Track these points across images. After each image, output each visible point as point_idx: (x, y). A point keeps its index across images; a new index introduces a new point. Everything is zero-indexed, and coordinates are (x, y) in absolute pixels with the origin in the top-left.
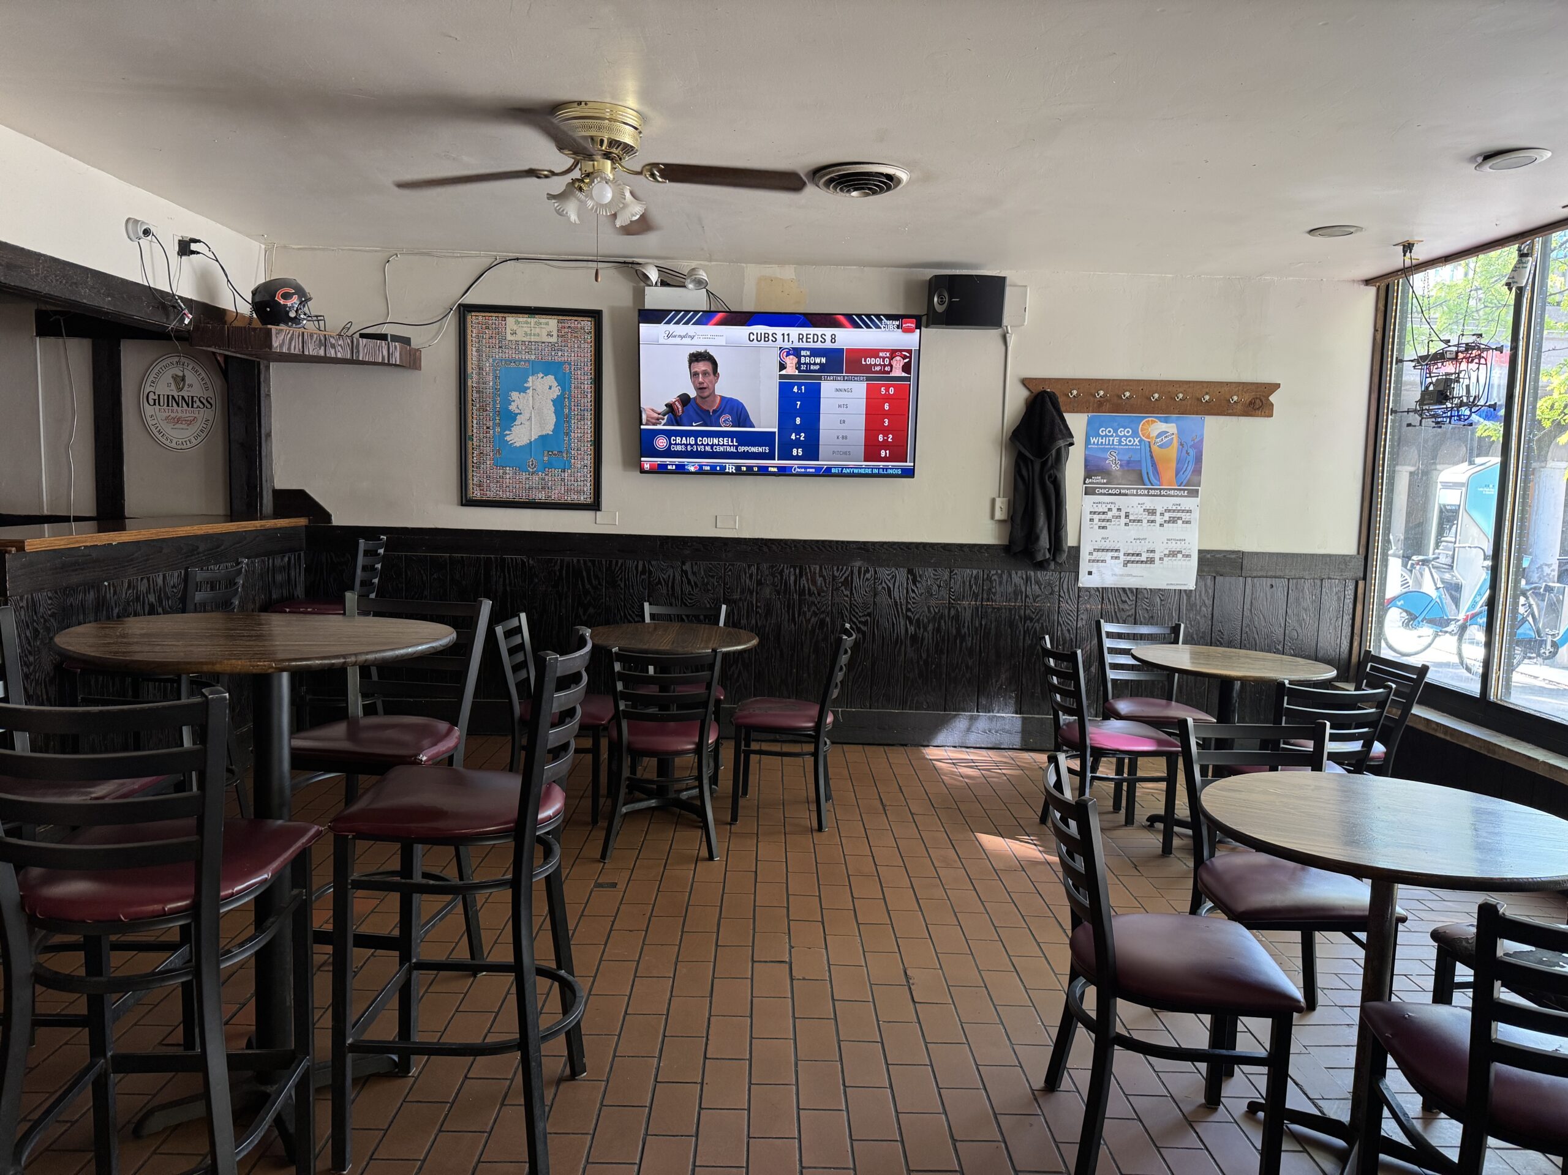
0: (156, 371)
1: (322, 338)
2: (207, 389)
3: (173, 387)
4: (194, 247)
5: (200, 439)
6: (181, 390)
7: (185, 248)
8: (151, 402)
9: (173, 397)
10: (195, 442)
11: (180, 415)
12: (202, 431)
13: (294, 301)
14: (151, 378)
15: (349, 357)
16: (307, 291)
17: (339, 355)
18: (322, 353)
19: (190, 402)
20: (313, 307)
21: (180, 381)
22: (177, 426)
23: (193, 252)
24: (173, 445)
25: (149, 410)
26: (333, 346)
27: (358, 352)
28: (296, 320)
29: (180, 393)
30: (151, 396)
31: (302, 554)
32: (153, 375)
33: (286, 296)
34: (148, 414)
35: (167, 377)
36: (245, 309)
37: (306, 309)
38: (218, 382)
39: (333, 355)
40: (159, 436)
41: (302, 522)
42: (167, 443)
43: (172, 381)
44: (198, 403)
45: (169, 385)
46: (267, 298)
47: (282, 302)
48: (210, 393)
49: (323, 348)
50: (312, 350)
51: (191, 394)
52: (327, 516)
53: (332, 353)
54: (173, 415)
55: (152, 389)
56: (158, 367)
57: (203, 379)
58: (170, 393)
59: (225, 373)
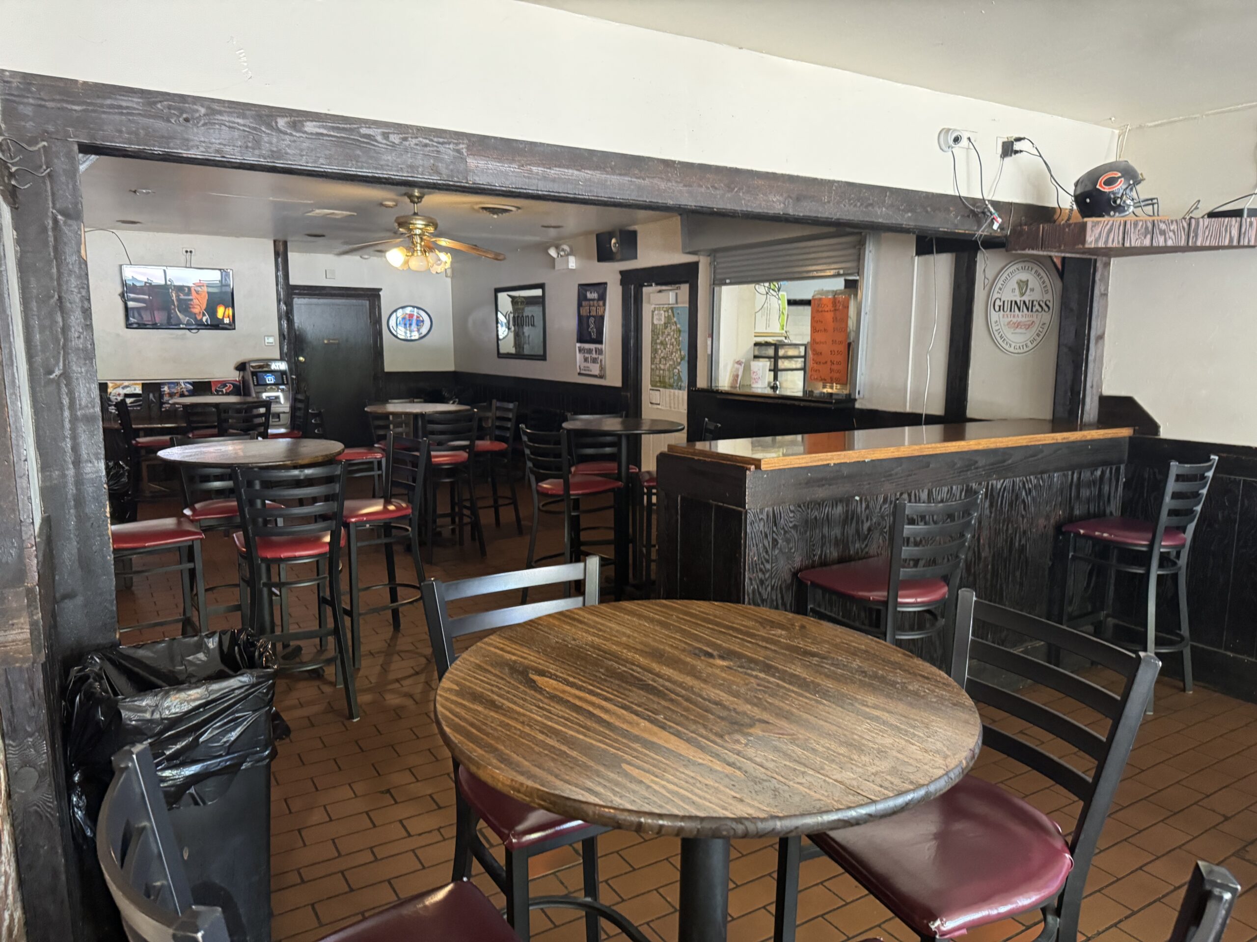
0: (1003, 278)
1: (1150, 226)
2: (1047, 292)
3: (1017, 292)
4: (1017, 146)
5: (1035, 343)
6: (1022, 295)
7: (1008, 149)
8: (997, 308)
9: (1016, 302)
10: (1031, 346)
11: (1020, 319)
12: (1038, 335)
13: (1119, 187)
14: (999, 285)
15: (1183, 243)
16: (1139, 172)
17: (1170, 243)
18: (1147, 242)
19: (1029, 307)
20: (1143, 191)
21: (1023, 285)
22: (1018, 330)
23: (1016, 152)
24: (1012, 349)
25: (994, 316)
26: (1163, 233)
27: (1196, 236)
28: (1120, 209)
29: (1024, 298)
30: (998, 303)
31: (1122, 467)
32: (1001, 282)
33: (1110, 182)
34: (993, 320)
35: (1013, 284)
36: (1067, 202)
37: (1134, 194)
38: (1059, 284)
39: (1162, 243)
40: (1001, 341)
41: (1125, 432)
42: (1007, 347)
43: (1016, 286)
44: (1037, 307)
45: (1013, 290)
46: (1089, 187)
47: (1106, 189)
48: (1049, 297)
49: (1149, 236)
50: (1134, 241)
51: (1031, 299)
52: (1154, 427)
53: (1160, 241)
54: (1014, 320)
55: (999, 296)
56: (1006, 275)
57: (1044, 282)
58: (1014, 299)
59: (1061, 274)
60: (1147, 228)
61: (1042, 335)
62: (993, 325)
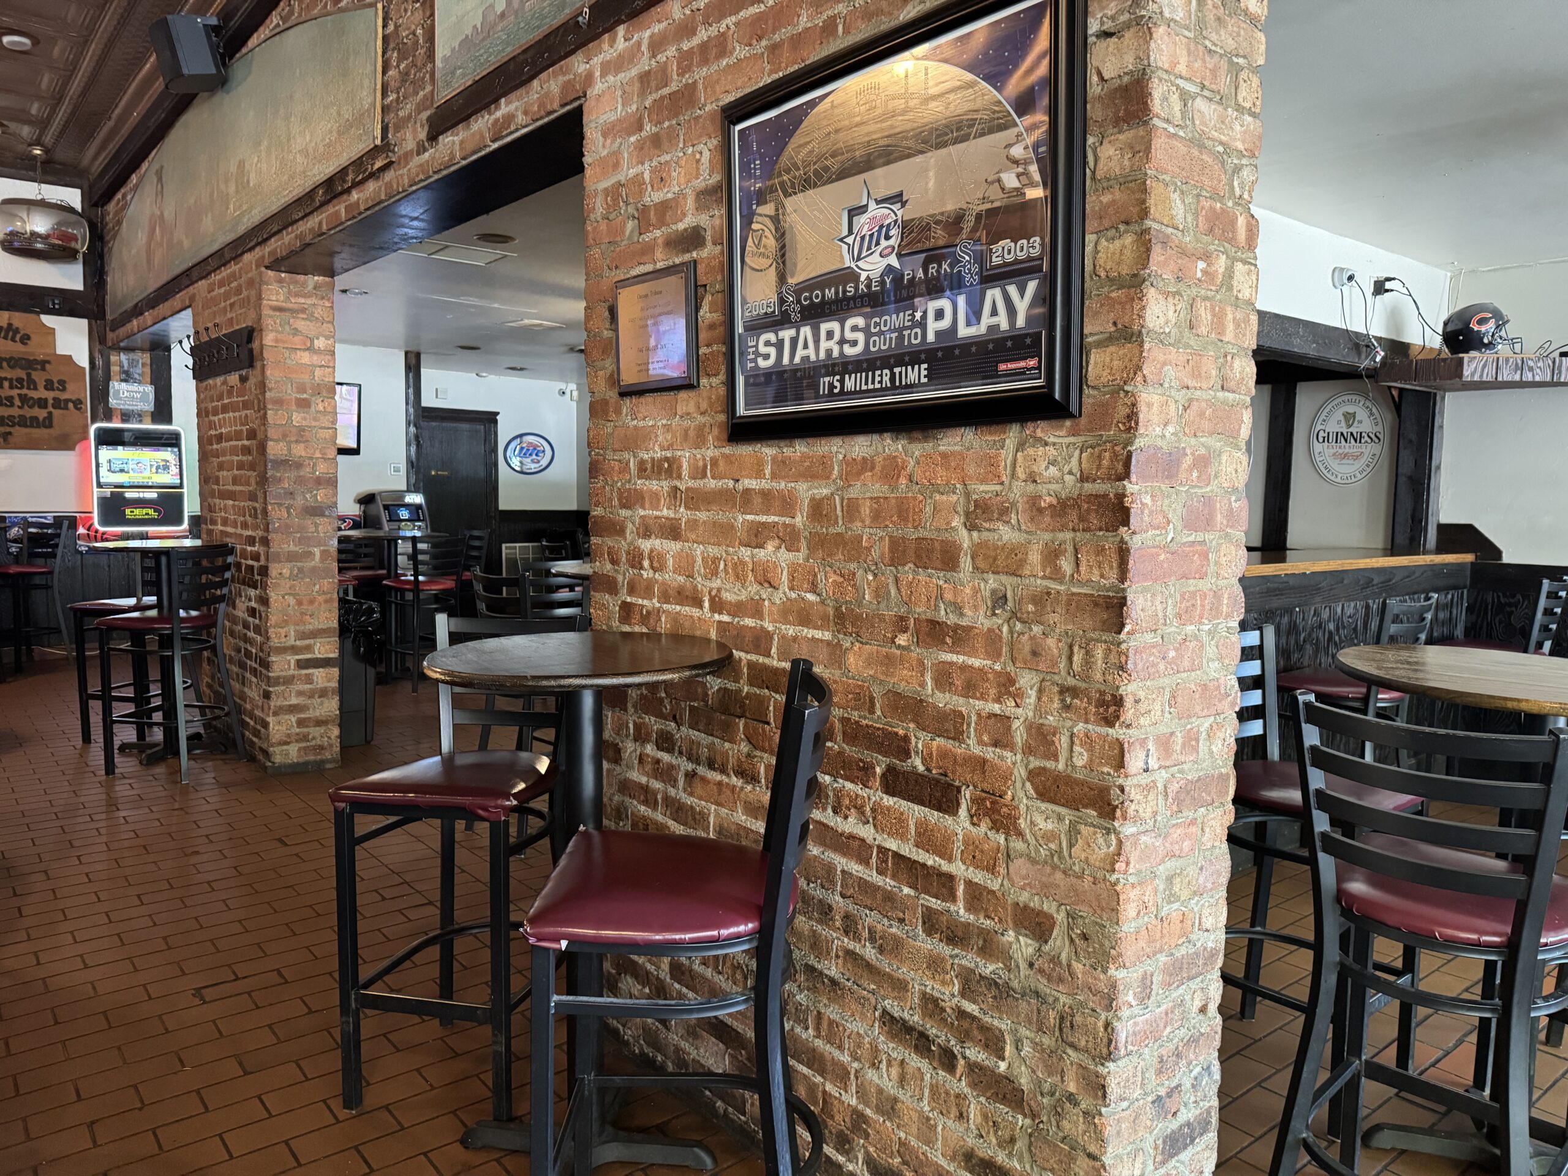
0: (1327, 410)
2: (1376, 424)
3: (1343, 424)
4: (1388, 285)
5: (1365, 473)
6: (1349, 426)
7: (1380, 288)
8: (1321, 440)
9: (1342, 434)
11: (1347, 451)
12: (1368, 466)
13: (1491, 326)
14: (1323, 417)
15: (1548, 379)
17: (1537, 379)
18: (1517, 377)
19: (1357, 438)
21: (1350, 418)
22: (1344, 461)
23: (1387, 291)
25: (1318, 447)
26: (1531, 369)
28: (1490, 345)
29: (1350, 430)
30: (1322, 434)
31: (1465, 592)
32: (1325, 413)
33: (1482, 322)
34: (1317, 451)
35: (1339, 415)
36: (1436, 342)
37: (1503, 333)
38: (1389, 416)
39: (1530, 379)
40: (1325, 472)
41: (1469, 558)
42: (1333, 478)
43: (1342, 418)
44: (1366, 438)
45: (1339, 422)
46: (1460, 326)
47: (1476, 329)
48: (1379, 428)
49: (1519, 372)
50: (1506, 375)
51: (1360, 430)
52: (1498, 553)
53: (1528, 377)
54: (1341, 451)
55: (1323, 427)
56: (1330, 406)
57: (1372, 414)
58: (1340, 430)
59: (1398, 407)
60: (1517, 364)
61: (1372, 466)
62: (1317, 456)
